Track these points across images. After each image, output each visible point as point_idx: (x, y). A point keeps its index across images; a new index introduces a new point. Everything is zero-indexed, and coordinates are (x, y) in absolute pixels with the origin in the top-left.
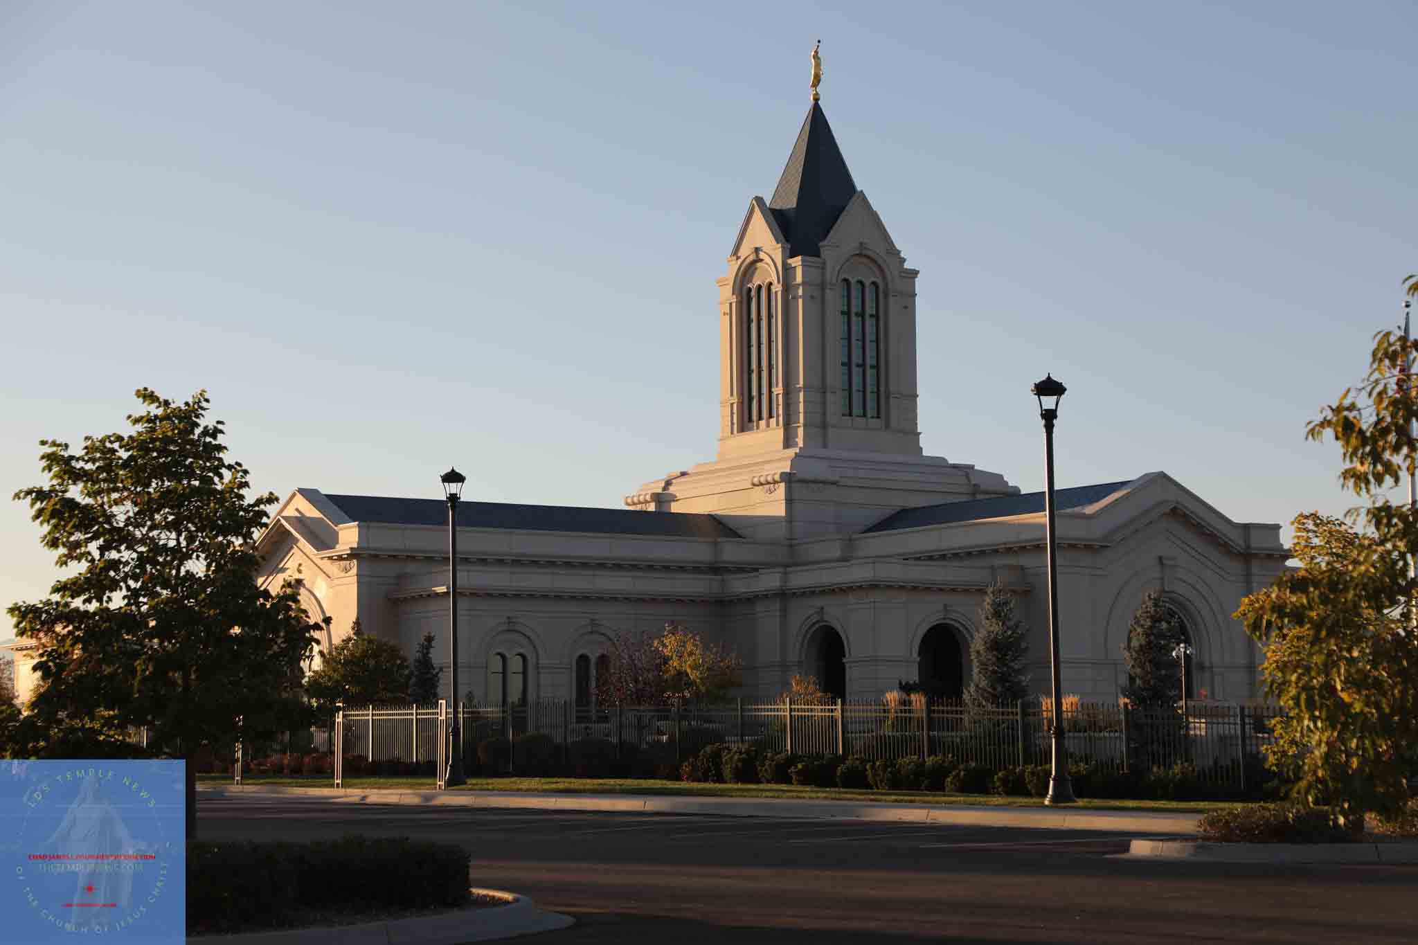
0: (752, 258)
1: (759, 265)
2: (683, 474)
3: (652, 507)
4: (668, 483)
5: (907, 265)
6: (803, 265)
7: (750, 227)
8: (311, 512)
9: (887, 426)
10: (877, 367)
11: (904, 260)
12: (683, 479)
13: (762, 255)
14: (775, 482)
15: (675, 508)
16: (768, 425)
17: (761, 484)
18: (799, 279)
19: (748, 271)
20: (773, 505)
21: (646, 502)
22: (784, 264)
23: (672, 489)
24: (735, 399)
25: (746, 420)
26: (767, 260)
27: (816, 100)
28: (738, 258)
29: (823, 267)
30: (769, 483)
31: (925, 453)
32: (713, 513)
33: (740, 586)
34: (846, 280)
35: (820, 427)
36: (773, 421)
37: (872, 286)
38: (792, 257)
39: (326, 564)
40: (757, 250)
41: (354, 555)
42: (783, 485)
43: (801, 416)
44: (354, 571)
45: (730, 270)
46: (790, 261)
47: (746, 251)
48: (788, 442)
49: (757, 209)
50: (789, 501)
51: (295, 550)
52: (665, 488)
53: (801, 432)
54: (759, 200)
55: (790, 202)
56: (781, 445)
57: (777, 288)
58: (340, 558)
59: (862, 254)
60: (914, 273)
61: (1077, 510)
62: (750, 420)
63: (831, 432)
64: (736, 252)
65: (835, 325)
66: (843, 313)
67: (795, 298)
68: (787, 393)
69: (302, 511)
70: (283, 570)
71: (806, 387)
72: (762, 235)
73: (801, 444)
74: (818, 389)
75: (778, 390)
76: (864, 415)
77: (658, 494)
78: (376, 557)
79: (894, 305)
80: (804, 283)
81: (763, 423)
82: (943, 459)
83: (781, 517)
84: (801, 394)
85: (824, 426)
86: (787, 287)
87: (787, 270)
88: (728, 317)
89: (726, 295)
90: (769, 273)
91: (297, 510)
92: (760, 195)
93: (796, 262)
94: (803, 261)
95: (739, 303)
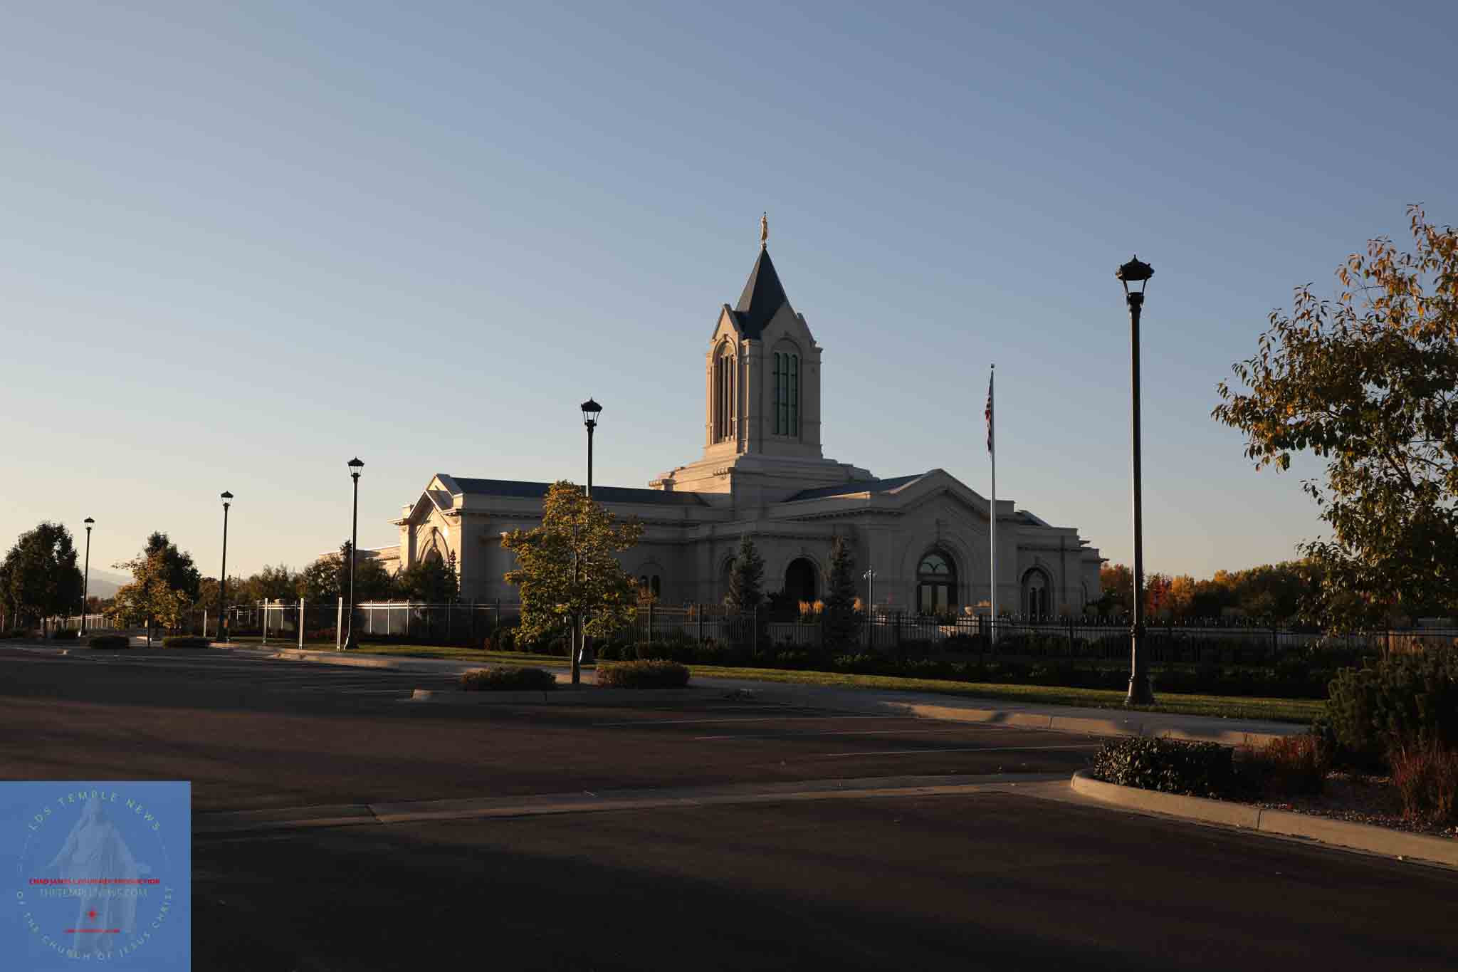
0: (723, 340)
1: (727, 344)
2: (682, 468)
3: (663, 488)
4: (673, 474)
5: (817, 346)
6: (750, 345)
7: (722, 322)
8: (443, 488)
9: (801, 440)
10: (795, 406)
11: (815, 342)
12: (683, 471)
13: (728, 339)
14: (725, 473)
15: (676, 488)
16: (730, 439)
17: (718, 474)
18: (747, 353)
19: (721, 348)
20: (723, 486)
21: (659, 485)
22: (739, 343)
23: (675, 478)
24: (712, 425)
25: (718, 436)
26: (730, 340)
27: (765, 247)
28: (716, 340)
29: (762, 346)
30: (722, 474)
31: (824, 457)
32: (696, 491)
33: (692, 534)
34: (777, 354)
35: (758, 441)
36: (732, 437)
37: (794, 358)
38: (744, 339)
39: (447, 518)
40: (725, 336)
41: (459, 513)
42: (730, 475)
43: (747, 434)
44: (460, 522)
45: (712, 347)
46: (743, 342)
47: (719, 336)
48: (739, 450)
49: (726, 312)
50: (733, 484)
51: (434, 510)
52: (671, 476)
53: (746, 443)
54: (727, 306)
55: (746, 308)
56: (735, 451)
57: (735, 358)
58: (452, 515)
59: (787, 338)
60: (820, 350)
61: (887, 491)
62: (721, 435)
63: (765, 444)
64: (714, 337)
65: (769, 380)
66: (774, 373)
67: (745, 364)
68: (740, 420)
69: (439, 487)
70: (429, 522)
71: (751, 418)
72: (728, 327)
73: (746, 451)
74: (757, 418)
75: (735, 419)
76: (787, 433)
77: (667, 480)
78: (472, 515)
79: (806, 368)
80: (750, 355)
81: (727, 438)
82: (834, 461)
83: (728, 494)
84: (747, 422)
85: (761, 440)
86: (741, 357)
87: (741, 347)
88: (710, 376)
89: (709, 362)
90: (731, 350)
91: (436, 487)
92: (727, 303)
93: (746, 342)
94: (749, 342)
95: (716, 367)
